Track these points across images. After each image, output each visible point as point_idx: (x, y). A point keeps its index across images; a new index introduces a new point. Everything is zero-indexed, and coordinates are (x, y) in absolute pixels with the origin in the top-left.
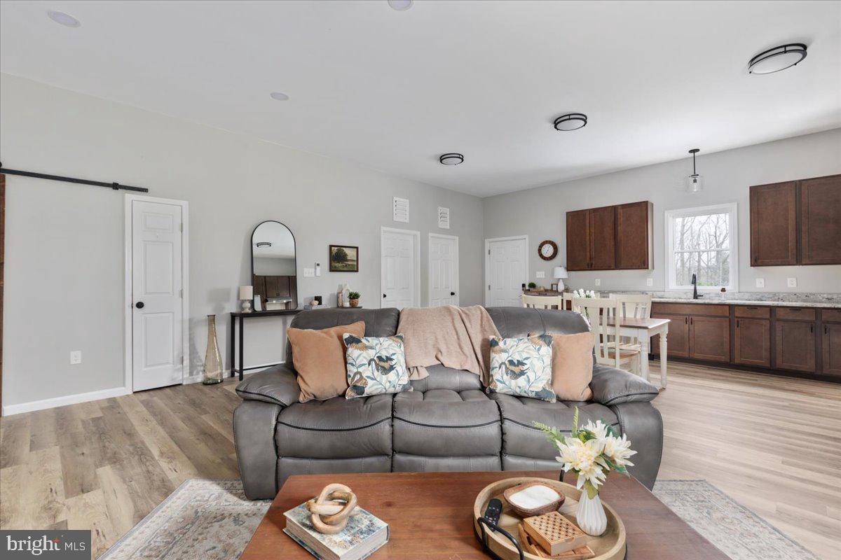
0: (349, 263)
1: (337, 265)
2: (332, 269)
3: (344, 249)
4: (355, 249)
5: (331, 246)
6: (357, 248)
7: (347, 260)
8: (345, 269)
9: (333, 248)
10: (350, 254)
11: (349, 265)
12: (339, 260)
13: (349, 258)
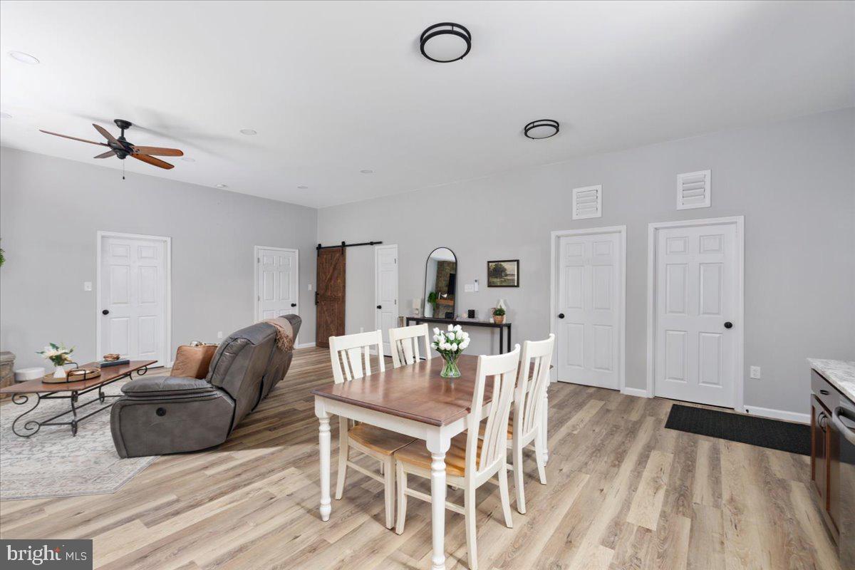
0: (509, 278)
1: (495, 280)
2: (490, 285)
3: (502, 263)
4: (516, 263)
5: (489, 262)
6: (518, 261)
7: (506, 275)
8: (504, 284)
9: (490, 264)
10: (510, 268)
11: (508, 280)
12: (497, 275)
13: (508, 273)
